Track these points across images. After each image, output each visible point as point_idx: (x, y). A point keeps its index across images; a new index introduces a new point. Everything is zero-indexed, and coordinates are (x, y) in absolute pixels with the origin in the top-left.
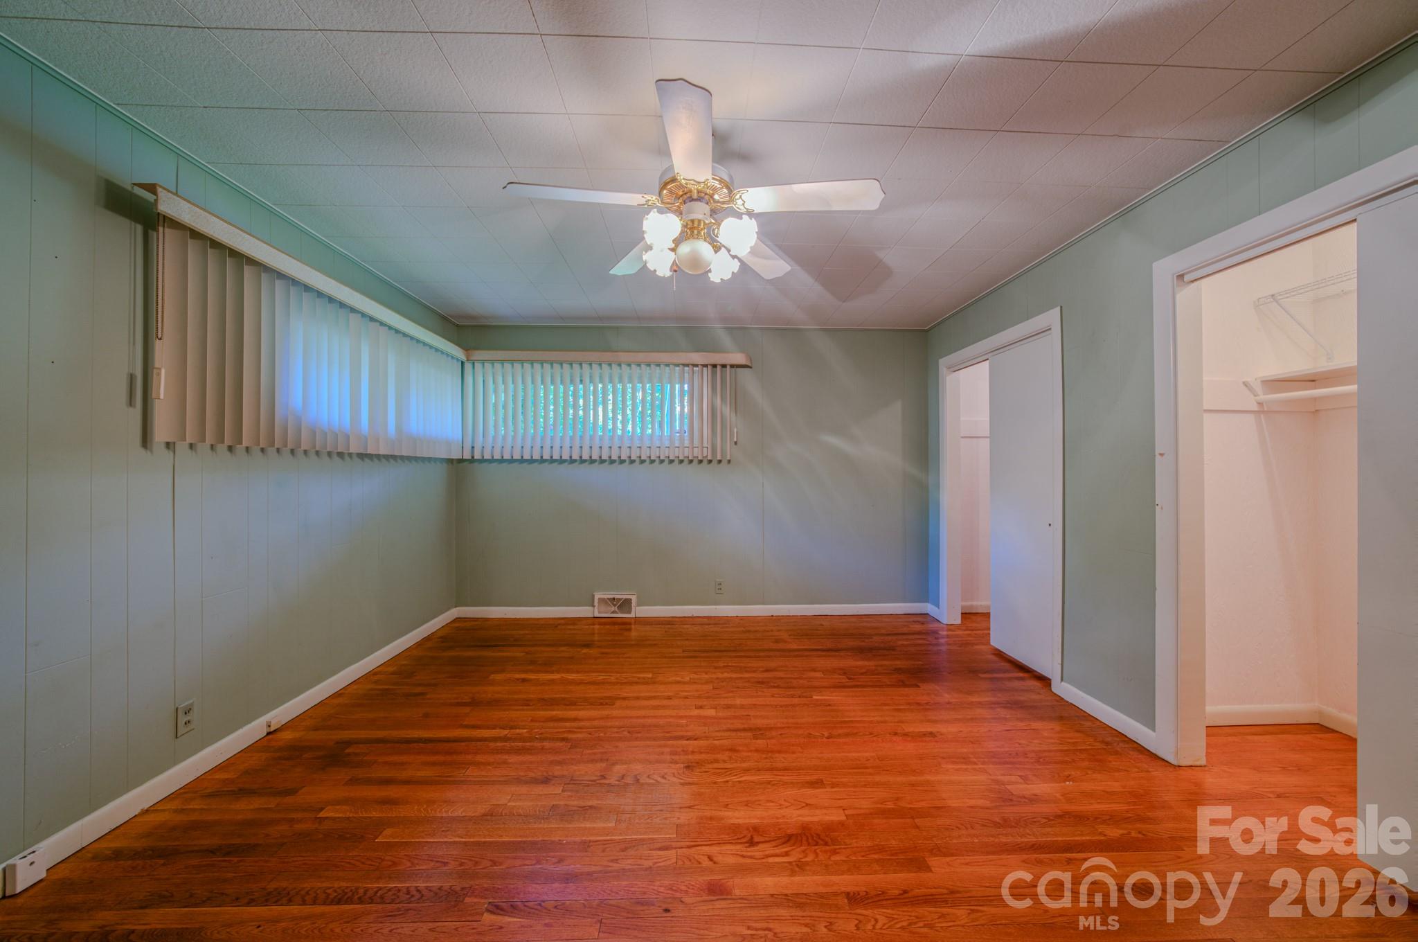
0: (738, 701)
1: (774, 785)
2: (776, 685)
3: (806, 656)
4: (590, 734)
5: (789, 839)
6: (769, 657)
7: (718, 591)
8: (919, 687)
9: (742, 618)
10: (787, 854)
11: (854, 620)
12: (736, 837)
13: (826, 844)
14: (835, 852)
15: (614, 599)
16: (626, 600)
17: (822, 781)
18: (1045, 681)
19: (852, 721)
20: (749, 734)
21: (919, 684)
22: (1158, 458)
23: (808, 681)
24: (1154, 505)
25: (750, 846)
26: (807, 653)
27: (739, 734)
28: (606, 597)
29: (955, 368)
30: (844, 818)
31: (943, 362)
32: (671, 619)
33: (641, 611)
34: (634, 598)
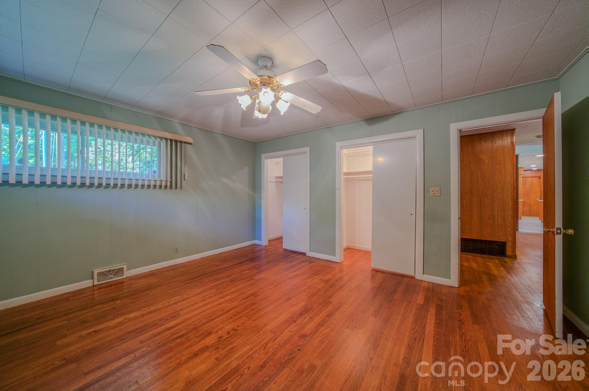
0: (233, 290)
1: (279, 305)
2: (238, 280)
3: (235, 267)
4: (187, 329)
5: (301, 314)
6: (222, 272)
7: (176, 252)
8: (278, 265)
9: (189, 262)
10: (305, 318)
11: (235, 251)
12: (289, 323)
13: (310, 310)
14: (313, 311)
15: (110, 271)
16: (119, 269)
17: (289, 298)
18: (304, 254)
19: (275, 280)
20: (252, 297)
21: (278, 264)
22: (336, 190)
23: (247, 275)
24: (335, 201)
25: (295, 323)
26: (234, 266)
27: (249, 298)
28: (103, 270)
29: (267, 158)
30: (305, 303)
31: (263, 156)
32: (151, 272)
33: (128, 273)
34: (125, 267)
